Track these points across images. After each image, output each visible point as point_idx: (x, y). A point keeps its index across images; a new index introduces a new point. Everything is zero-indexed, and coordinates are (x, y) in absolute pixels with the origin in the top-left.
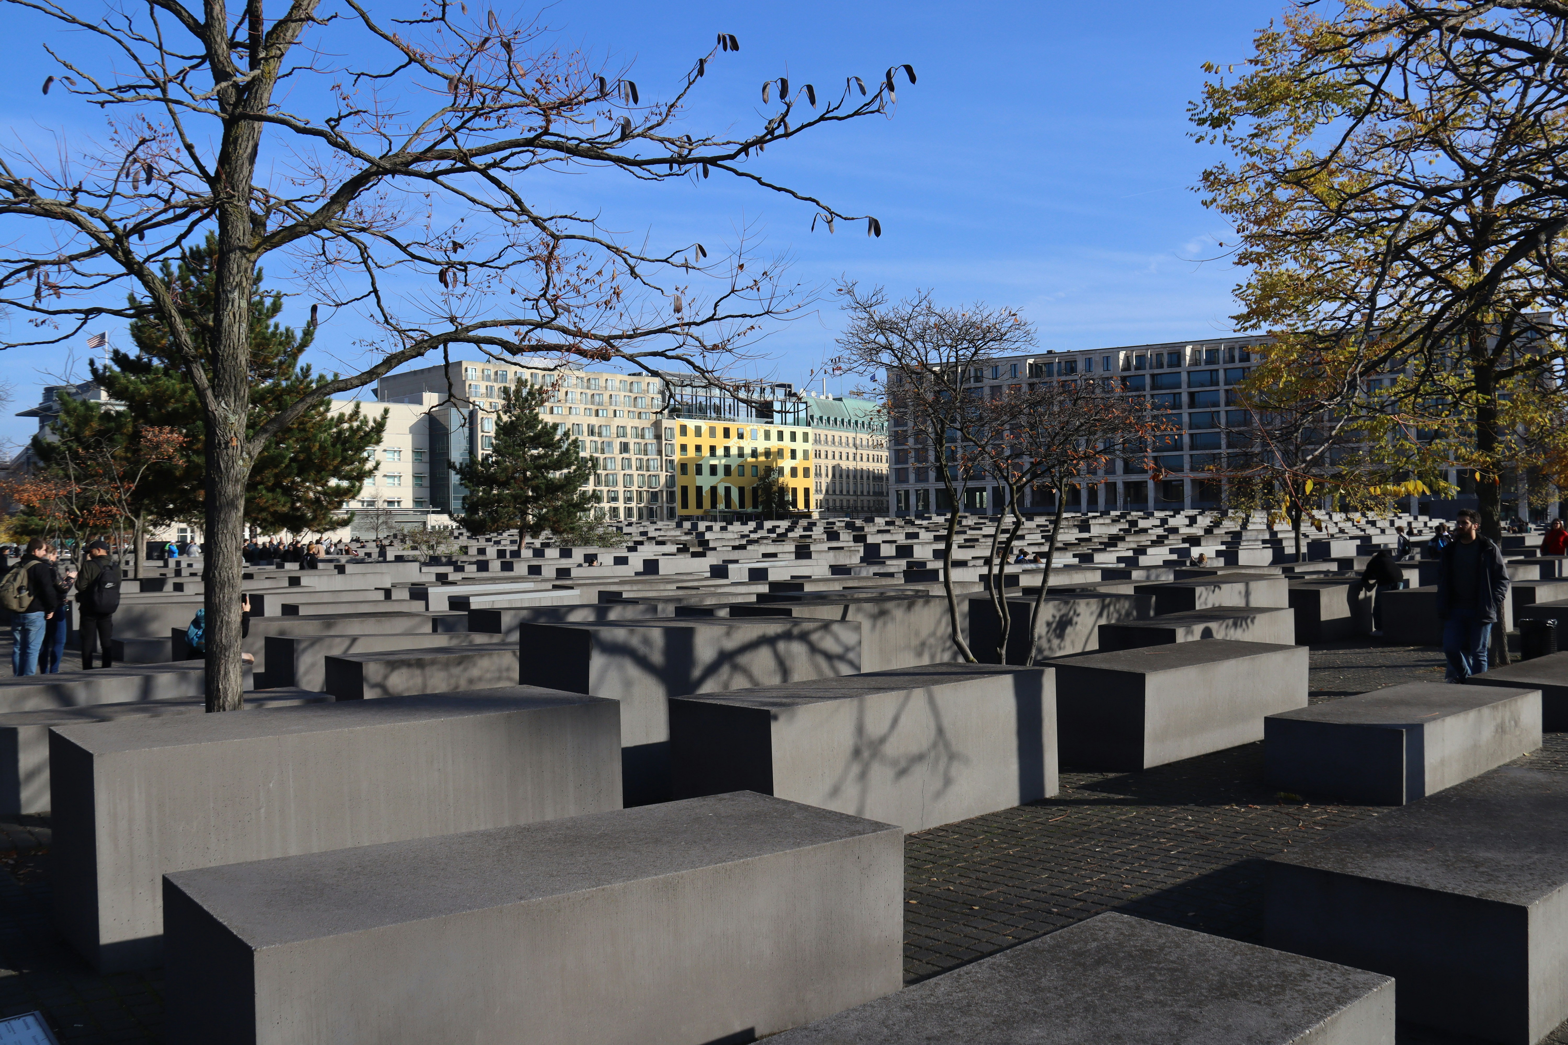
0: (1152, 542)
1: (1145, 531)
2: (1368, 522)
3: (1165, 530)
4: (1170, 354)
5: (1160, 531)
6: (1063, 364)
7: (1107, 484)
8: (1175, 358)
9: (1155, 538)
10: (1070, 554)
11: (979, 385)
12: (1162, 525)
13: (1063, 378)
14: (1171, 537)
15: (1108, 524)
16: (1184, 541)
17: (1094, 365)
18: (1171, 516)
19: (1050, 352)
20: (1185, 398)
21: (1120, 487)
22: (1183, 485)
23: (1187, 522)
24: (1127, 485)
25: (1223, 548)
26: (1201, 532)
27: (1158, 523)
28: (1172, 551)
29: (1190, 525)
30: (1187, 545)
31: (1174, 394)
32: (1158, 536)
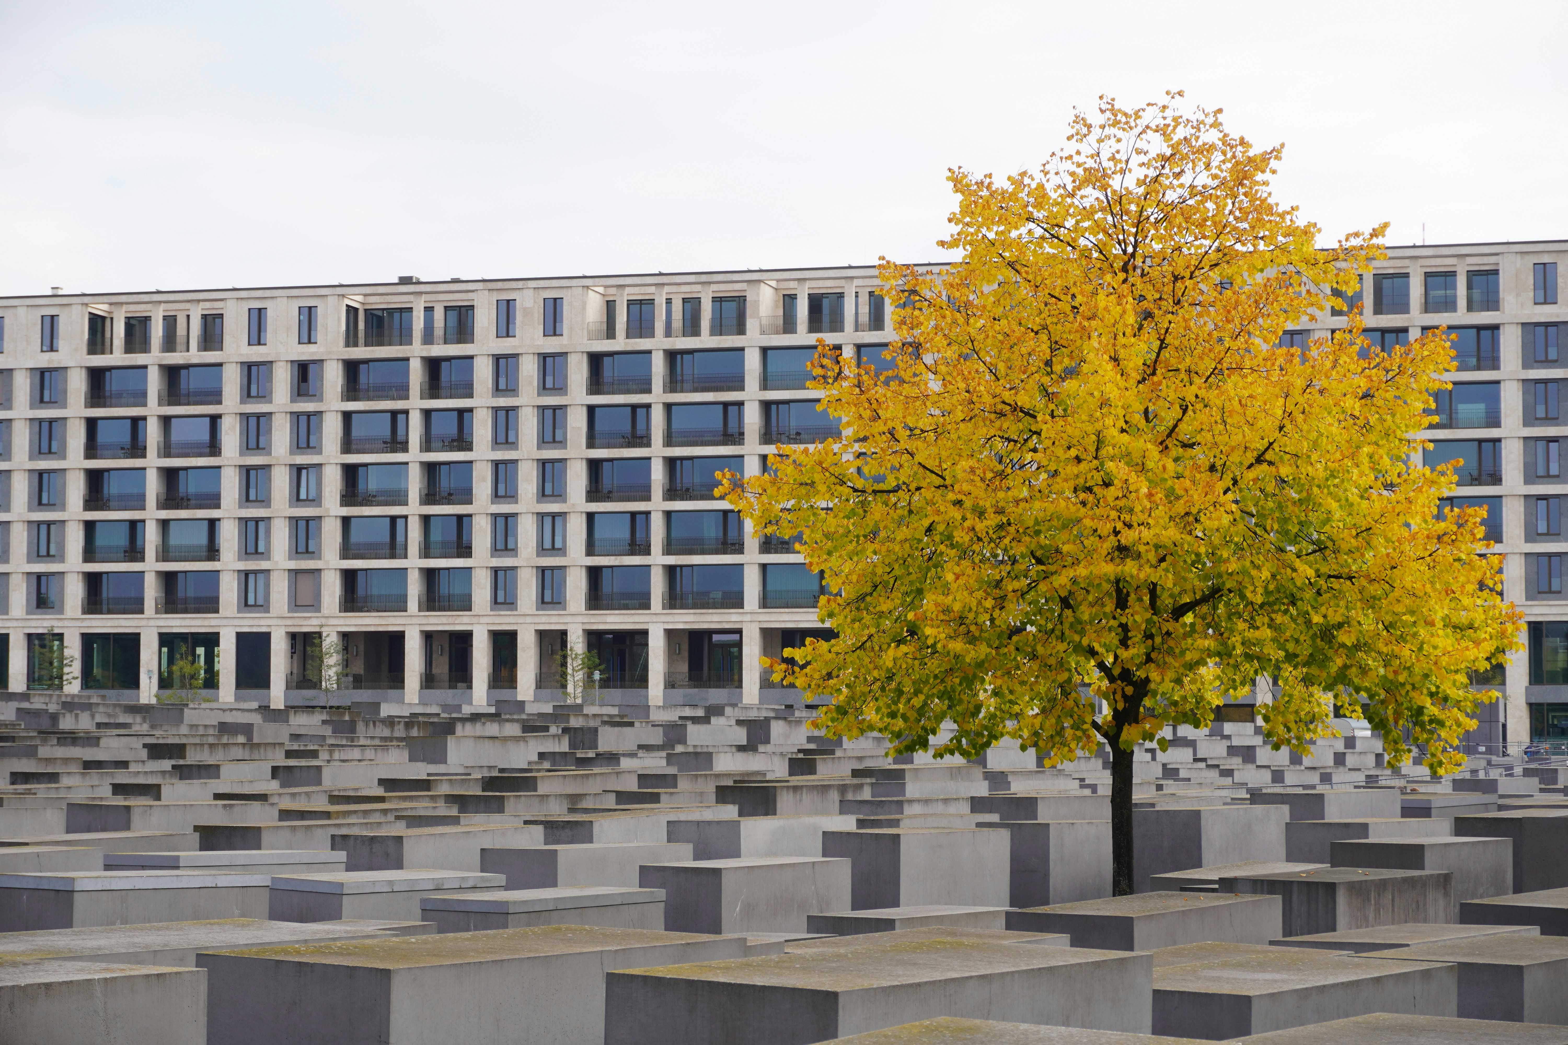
0: (623, 797)
1: (612, 758)
2: (1232, 751)
3: (670, 759)
4: (718, 300)
5: (656, 763)
6: (439, 314)
7: (542, 635)
8: (730, 308)
9: (632, 785)
10: (323, 836)
11: (211, 357)
12: (668, 745)
13: (438, 350)
14: (683, 784)
15: (516, 739)
16: (724, 794)
17: (519, 317)
18: (695, 720)
19: (405, 281)
20: (752, 417)
21: (577, 644)
22: (739, 645)
23: (741, 736)
24: (594, 638)
25: (847, 823)
26: (778, 770)
27: (656, 737)
28: (675, 831)
29: (748, 748)
30: (730, 812)
31: (726, 405)
32: (643, 779)
